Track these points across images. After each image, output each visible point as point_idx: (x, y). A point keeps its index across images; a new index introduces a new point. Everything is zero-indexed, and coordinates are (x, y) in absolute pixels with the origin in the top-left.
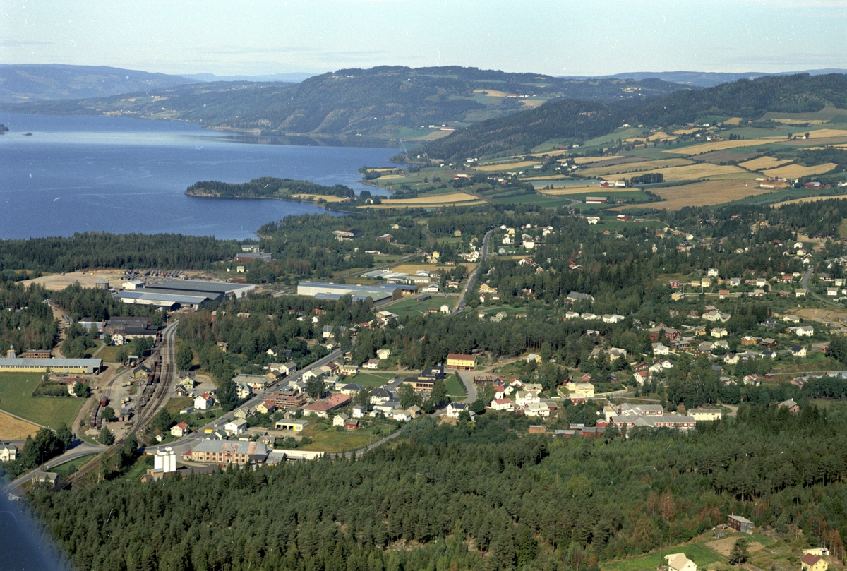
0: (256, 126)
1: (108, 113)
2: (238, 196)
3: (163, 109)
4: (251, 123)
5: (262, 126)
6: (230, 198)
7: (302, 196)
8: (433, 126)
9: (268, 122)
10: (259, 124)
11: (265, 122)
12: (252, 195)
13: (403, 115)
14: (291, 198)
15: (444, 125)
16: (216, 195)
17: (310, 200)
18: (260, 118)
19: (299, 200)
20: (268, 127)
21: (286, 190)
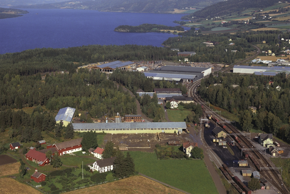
0: (119, 10)
1: (62, 8)
2: (137, 31)
3: (82, 6)
4: (117, 9)
5: (122, 10)
6: (134, 32)
7: (165, 31)
8: (187, 8)
9: (124, 8)
10: (120, 9)
11: (122, 8)
12: (142, 30)
13: (175, 4)
14: (160, 31)
15: (191, 8)
16: (127, 31)
17: (169, 32)
18: (121, 7)
19: (163, 32)
20: (123, 10)
21: (156, 28)
